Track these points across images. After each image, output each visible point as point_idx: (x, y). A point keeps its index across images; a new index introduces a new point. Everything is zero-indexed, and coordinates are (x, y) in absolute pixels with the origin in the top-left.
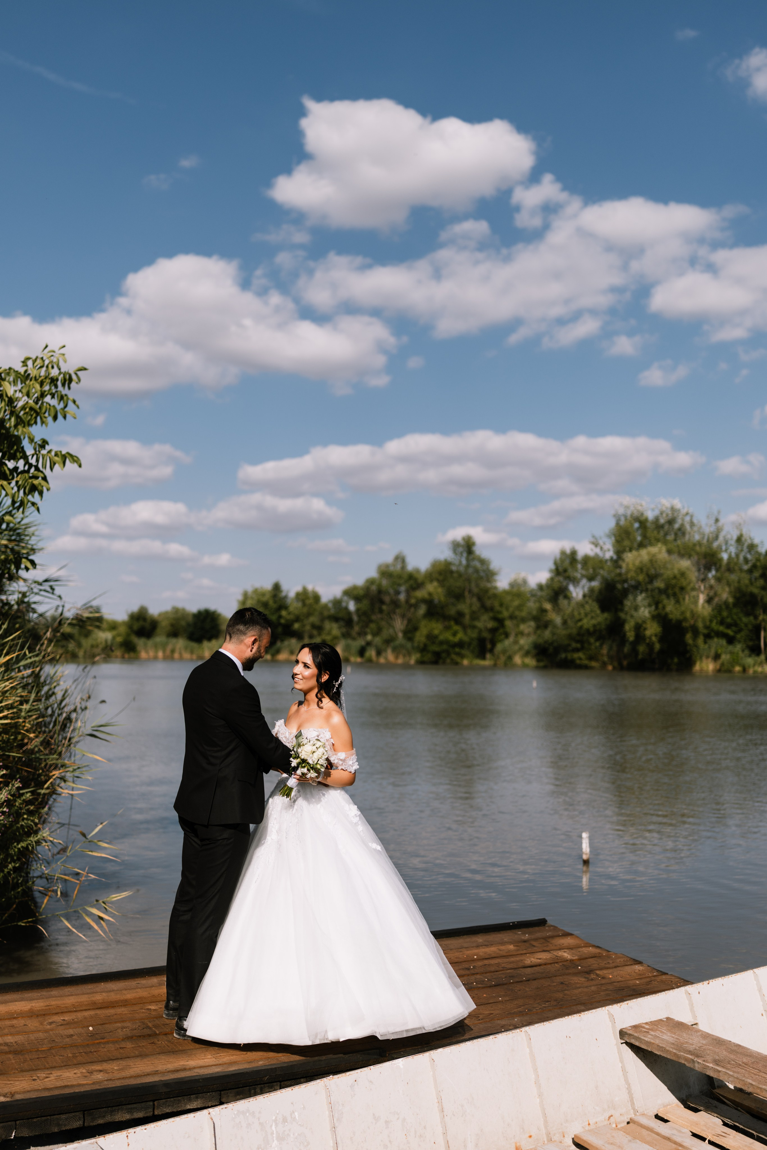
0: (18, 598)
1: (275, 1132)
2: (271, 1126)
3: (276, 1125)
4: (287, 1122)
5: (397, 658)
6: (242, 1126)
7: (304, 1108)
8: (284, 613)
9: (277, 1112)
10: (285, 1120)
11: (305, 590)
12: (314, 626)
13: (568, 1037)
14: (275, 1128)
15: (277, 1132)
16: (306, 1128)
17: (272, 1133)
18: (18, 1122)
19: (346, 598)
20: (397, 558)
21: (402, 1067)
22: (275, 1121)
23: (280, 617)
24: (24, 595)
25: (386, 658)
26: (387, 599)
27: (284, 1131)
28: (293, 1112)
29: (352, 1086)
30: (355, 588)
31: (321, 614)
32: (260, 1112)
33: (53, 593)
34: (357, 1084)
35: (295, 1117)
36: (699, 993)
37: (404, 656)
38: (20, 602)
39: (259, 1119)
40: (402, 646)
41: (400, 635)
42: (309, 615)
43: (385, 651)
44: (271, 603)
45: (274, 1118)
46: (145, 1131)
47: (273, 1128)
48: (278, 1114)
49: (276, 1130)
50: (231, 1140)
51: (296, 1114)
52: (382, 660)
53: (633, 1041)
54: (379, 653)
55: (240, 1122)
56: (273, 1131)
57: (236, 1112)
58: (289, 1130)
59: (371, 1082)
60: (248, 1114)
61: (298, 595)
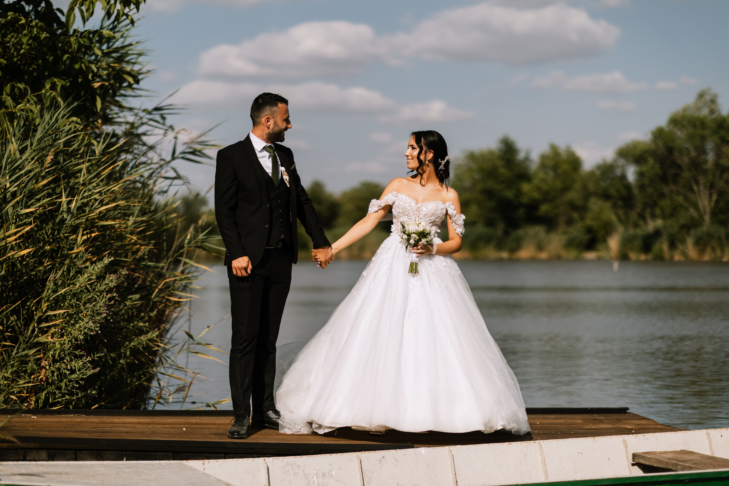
0: (126, 129)
1: (316, 482)
2: (313, 477)
3: (317, 477)
4: (326, 477)
5: (702, 252)
6: (290, 473)
7: (340, 469)
8: (526, 187)
9: (318, 468)
10: (324, 475)
11: (554, 148)
12: (573, 206)
13: (580, 453)
14: (316, 479)
15: (317, 482)
16: (341, 484)
17: (314, 482)
18: (128, 452)
19: (621, 162)
20: (701, 96)
21: (423, 453)
22: (317, 474)
23: (519, 193)
24: (132, 125)
25: (684, 254)
26: (684, 161)
27: (323, 482)
28: (331, 471)
29: (380, 461)
30: (635, 145)
31: (585, 187)
32: (304, 466)
33: (164, 124)
34: (385, 460)
35: (332, 475)
36: (721, 436)
37: (713, 249)
38: (128, 134)
39: (303, 471)
40: (710, 236)
41: (707, 218)
42: (566, 189)
43: (683, 242)
44: (503, 171)
45: (315, 472)
46: (216, 463)
47: (315, 479)
48: (318, 470)
49: (317, 480)
50: (281, 481)
51: (333, 472)
52: (677, 257)
53: (642, 462)
54: (673, 246)
55: (288, 470)
56: (315, 481)
57: (285, 463)
58: (328, 483)
59: (396, 460)
60: (294, 466)
61: (544, 157)
